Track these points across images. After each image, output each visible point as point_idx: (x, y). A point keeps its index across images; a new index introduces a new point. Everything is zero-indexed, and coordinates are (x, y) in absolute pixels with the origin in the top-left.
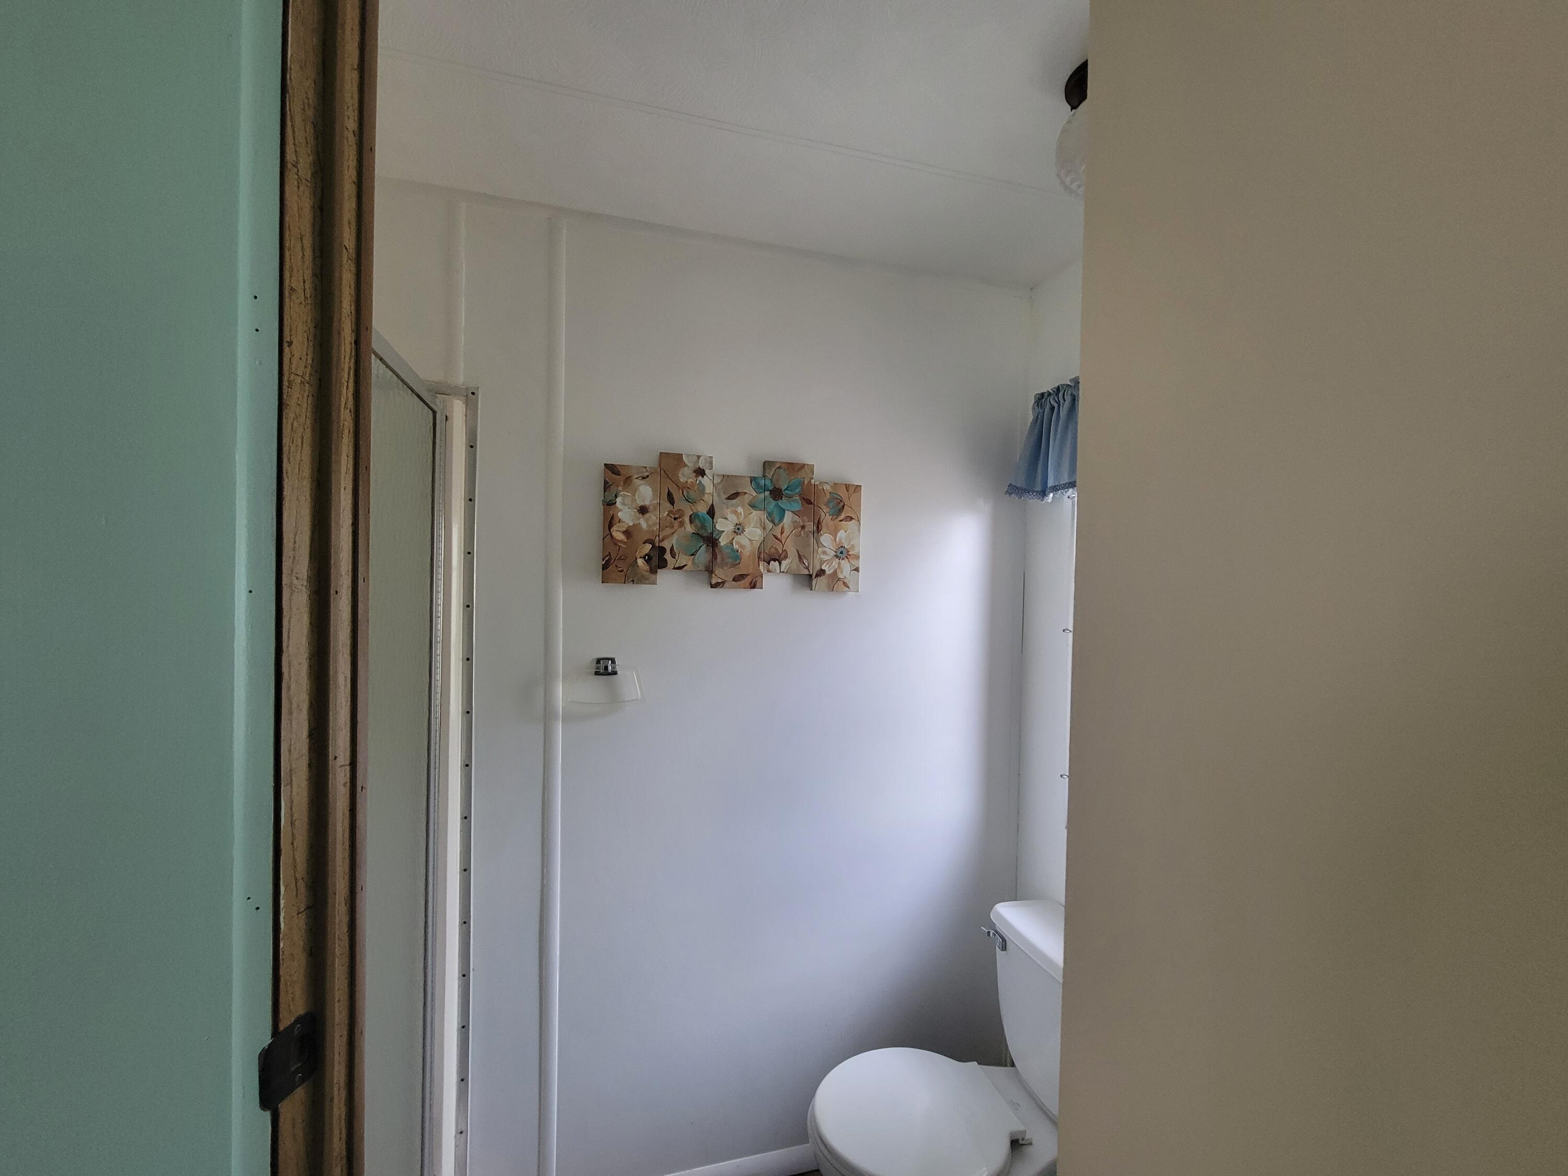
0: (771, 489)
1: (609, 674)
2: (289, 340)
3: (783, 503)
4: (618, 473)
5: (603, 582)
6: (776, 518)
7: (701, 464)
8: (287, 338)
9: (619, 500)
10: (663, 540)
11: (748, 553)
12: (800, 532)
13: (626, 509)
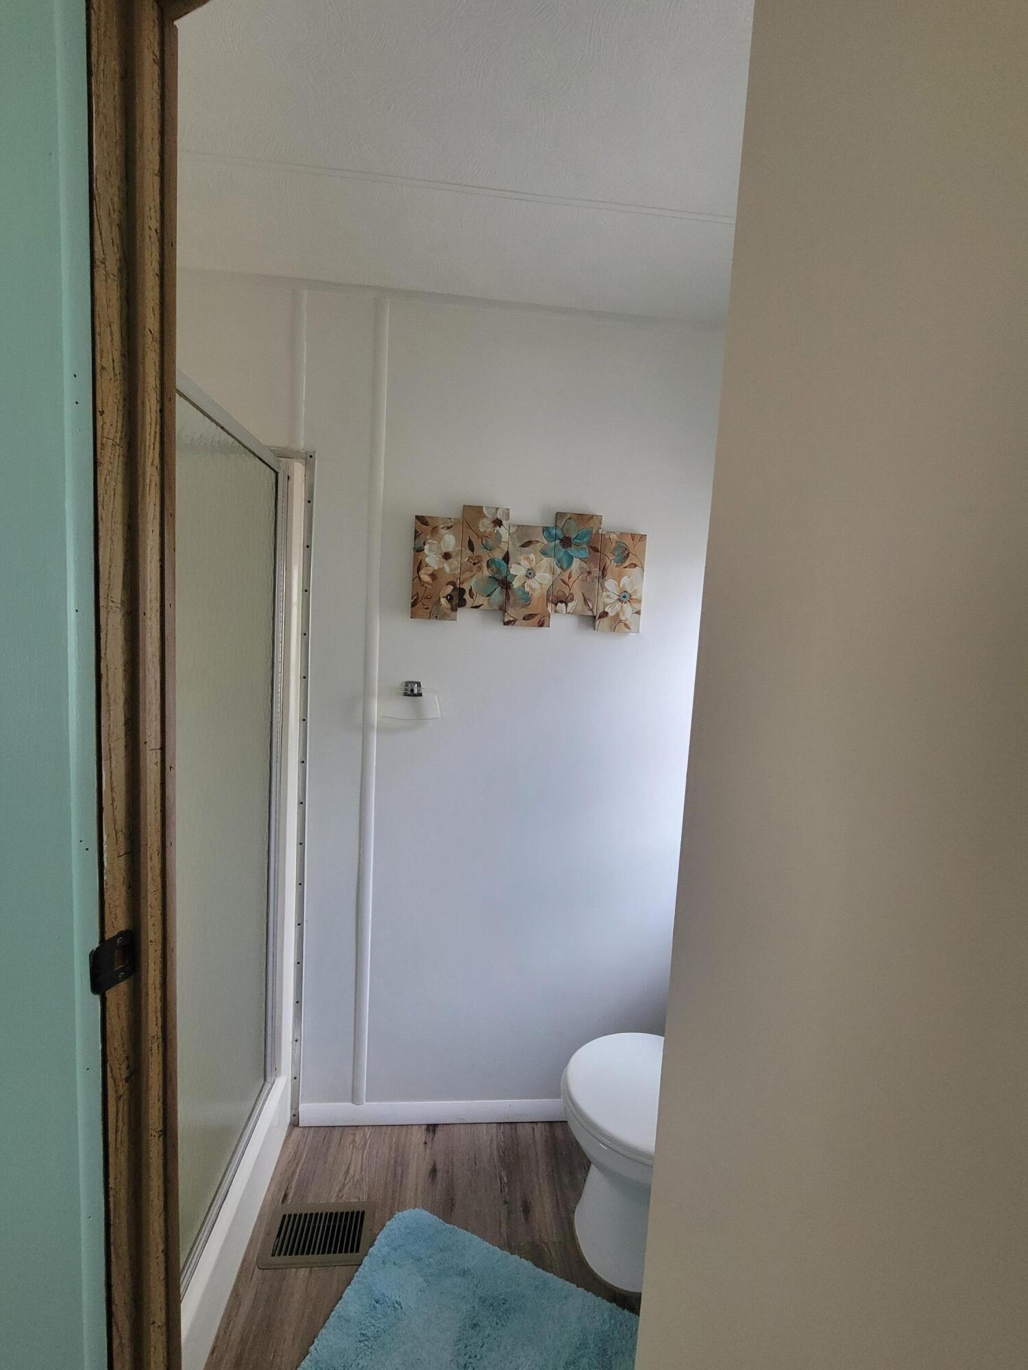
0: (561, 538)
1: (415, 695)
2: (101, 410)
3: (572, 551)
4: (426, 524)
5: (411, 617)
6: (566, 563)
7: (499, 516)
8: (99, 408)
9: (426, 547)
10: (463, 583)
11: (538, 596)
12: (587, 576)
13: (432, 555)
